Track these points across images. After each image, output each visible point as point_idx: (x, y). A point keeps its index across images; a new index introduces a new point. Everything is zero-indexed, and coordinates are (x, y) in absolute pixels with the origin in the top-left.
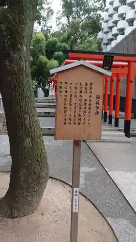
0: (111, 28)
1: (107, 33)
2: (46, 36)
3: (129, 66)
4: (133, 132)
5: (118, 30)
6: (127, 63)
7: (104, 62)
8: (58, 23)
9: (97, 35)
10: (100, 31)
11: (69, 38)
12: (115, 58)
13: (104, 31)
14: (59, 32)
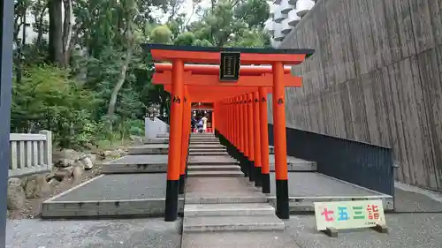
0: (286, 12)
1: (279, 21)
2: (175, 31)
3: (273, 72)
4: (299, 204)
5: (298, 14)
6: (270, 67)
7: (222, 67)
8: (196, 8)
9: (263, 26)
10: (267, 19)
11: (213, 31)
12: (243, 57)
13: (276, 18)
14: (200, 23)
